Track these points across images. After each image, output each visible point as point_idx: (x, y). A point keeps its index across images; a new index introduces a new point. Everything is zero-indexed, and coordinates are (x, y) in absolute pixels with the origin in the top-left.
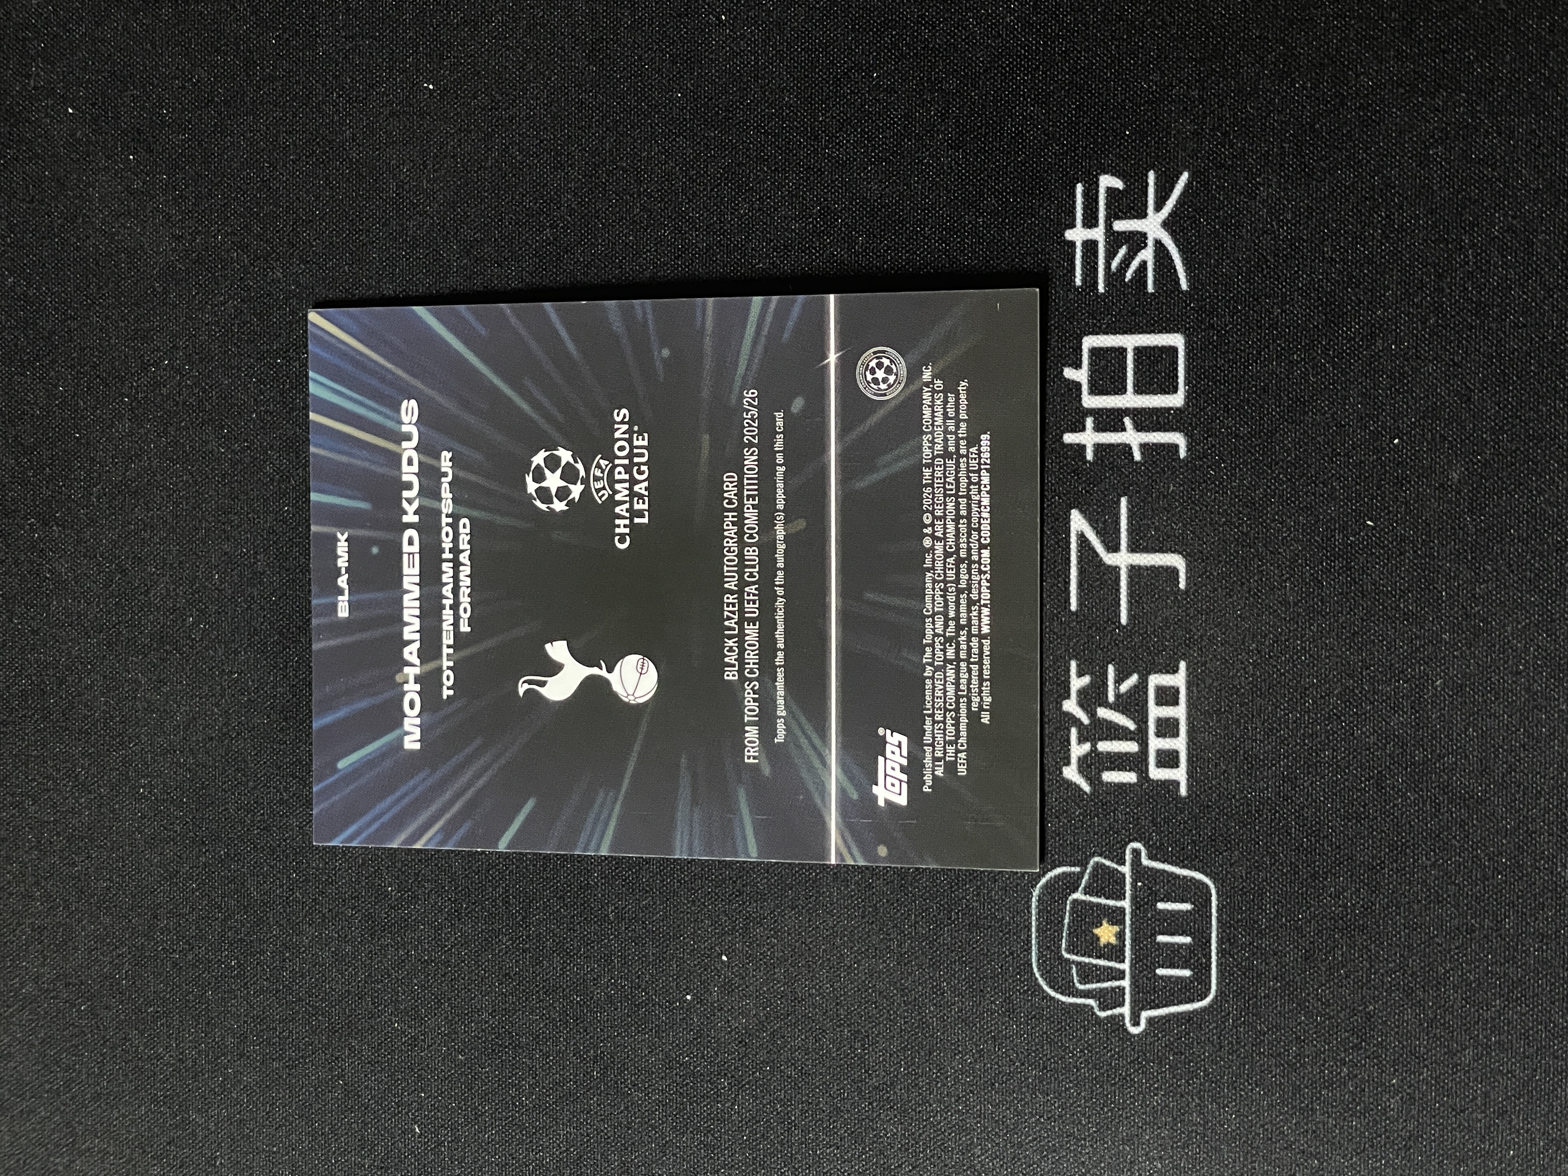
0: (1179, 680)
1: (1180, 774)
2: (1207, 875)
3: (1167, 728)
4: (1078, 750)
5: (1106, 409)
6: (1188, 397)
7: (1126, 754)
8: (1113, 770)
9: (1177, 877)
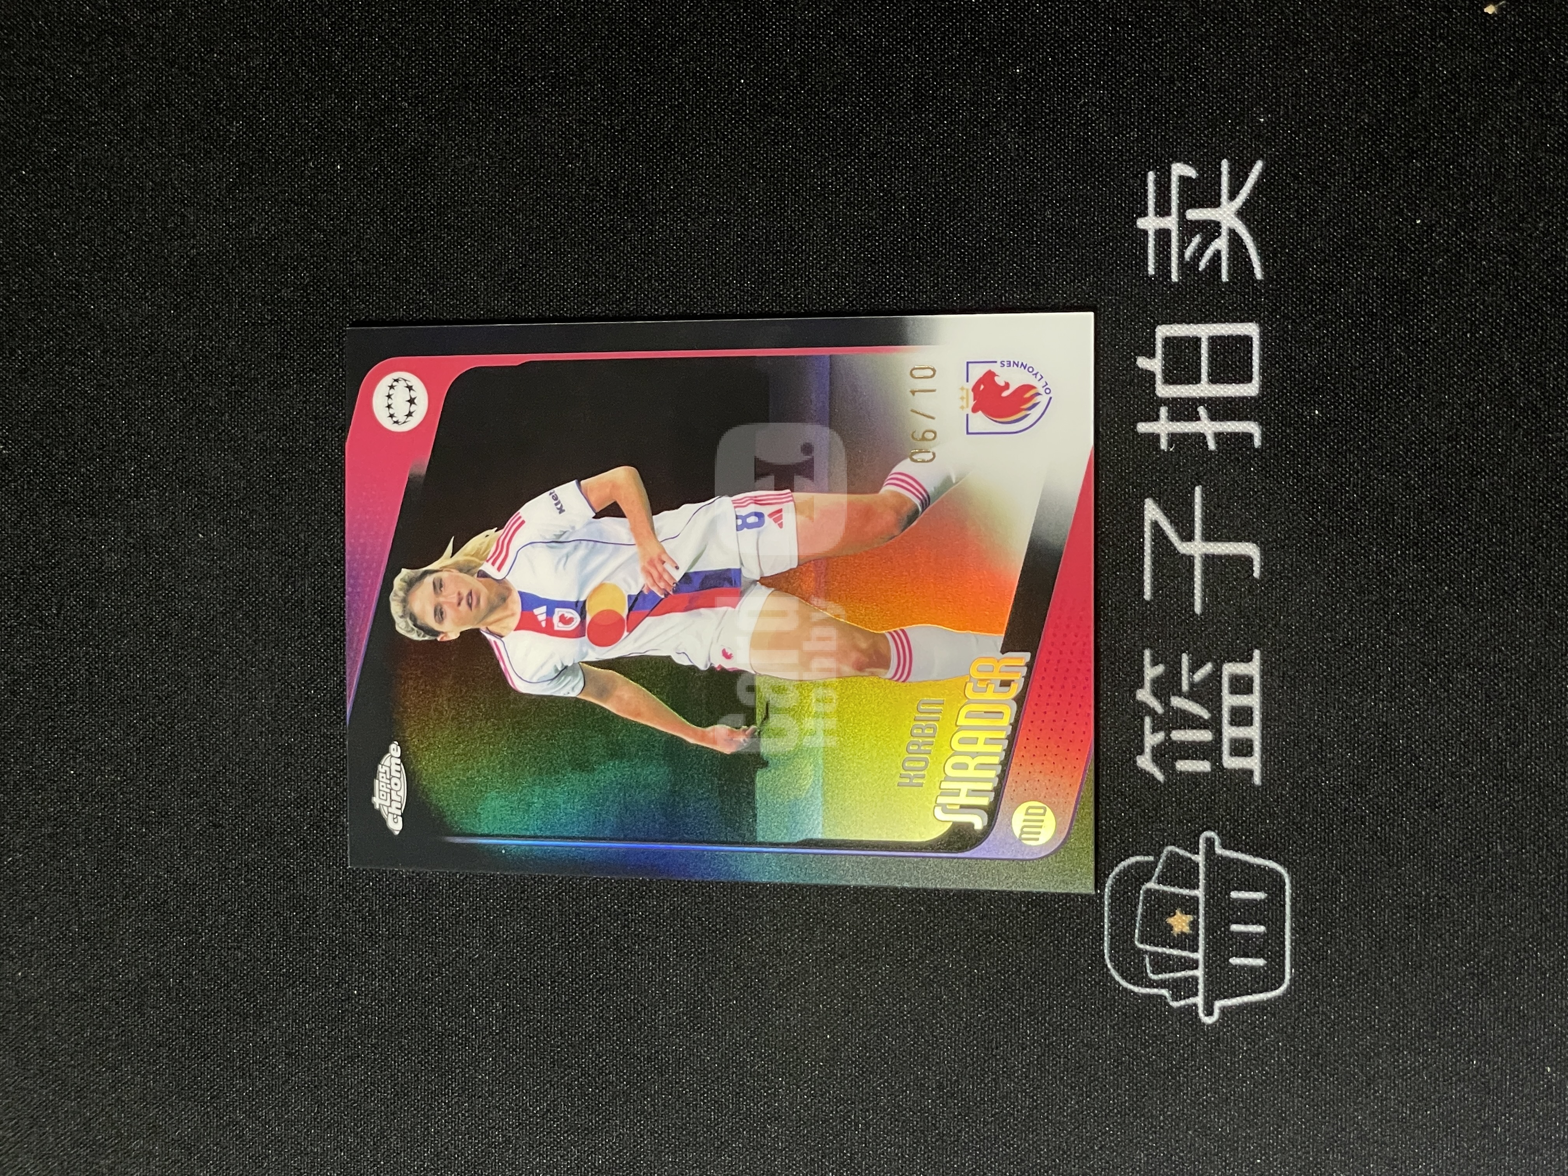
0: (1253, 668)
1: (1254, 763)
2: (1281, 864)
3: (1242, 717)
4: (1152, 739)
5: (1181, 398)
6: (1263, 386)
7: (1201, 742)
8: (1187, 759)
9: (1251, 866)
